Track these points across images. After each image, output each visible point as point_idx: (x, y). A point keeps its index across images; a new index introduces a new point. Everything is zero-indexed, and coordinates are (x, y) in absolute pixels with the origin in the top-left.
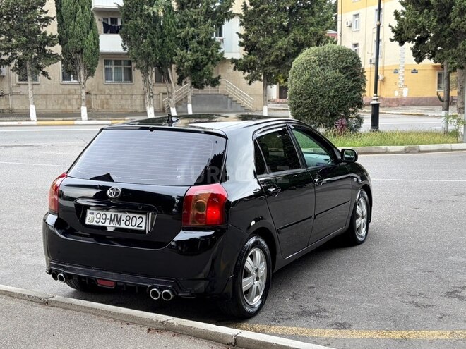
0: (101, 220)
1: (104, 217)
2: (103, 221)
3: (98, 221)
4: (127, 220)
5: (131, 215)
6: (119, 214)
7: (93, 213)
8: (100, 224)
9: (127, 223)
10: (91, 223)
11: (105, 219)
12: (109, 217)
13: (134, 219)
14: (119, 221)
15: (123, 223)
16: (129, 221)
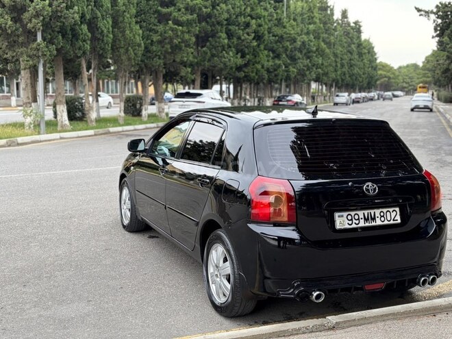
0: (354, 221)
1: (356, 217)
2: (357, 222)
3: (350, 222)
4: (381, 216)
5: (385, 210)
6: (372, 212)
7: (342, 216)
8: (354, 226)
9: (383, 219)
10: (343, 227)
11: (358, 219)
12: (361, 216)
13: (388, 213)
14: (374, 219)
15: (378, 220)
16: (383, 216)
